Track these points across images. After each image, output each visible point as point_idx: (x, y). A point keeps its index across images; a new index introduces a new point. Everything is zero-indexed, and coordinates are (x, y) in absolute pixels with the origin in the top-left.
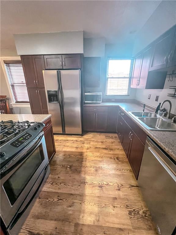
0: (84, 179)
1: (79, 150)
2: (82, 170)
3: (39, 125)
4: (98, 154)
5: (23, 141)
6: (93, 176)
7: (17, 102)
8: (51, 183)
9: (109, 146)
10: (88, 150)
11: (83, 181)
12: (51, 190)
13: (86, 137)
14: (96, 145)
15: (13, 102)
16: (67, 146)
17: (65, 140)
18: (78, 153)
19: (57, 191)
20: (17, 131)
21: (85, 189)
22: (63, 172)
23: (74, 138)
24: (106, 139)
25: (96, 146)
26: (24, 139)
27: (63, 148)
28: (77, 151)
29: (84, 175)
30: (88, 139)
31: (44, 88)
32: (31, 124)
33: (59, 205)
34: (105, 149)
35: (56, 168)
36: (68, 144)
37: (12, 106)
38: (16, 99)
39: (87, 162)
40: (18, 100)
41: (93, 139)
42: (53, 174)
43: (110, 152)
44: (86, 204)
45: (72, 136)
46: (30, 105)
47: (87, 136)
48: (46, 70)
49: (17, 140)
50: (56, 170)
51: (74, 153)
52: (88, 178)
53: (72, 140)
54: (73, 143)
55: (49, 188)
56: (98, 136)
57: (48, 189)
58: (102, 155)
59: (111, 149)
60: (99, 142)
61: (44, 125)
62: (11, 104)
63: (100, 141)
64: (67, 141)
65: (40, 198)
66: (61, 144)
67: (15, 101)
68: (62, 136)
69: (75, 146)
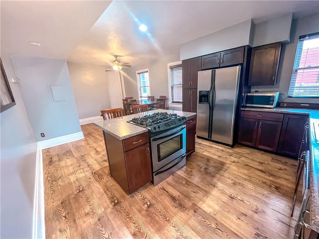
0: (216, 183)
1: (221, 159)
2: (216, 176)
3: (184, 118)
4: (246, 172)
5: (171, 125)
6: (227, 186)
7: (173, 102)
8: (184, 171)
9: (271, 170)
10: (233, 164)
11: (214, 184)
12: (182, 175)
13: (237, 150)
14: (248, 162)
15: (170, 102)
16: (209, 152)
17: (209, 146)
18: (219, 162)
19: (187, 178)
20: (169, 119)
21: (212, 190)
22: (196, 169)
23: (220, 147)
24: (271, 161)
25: (247, 164)
26: (171, 124)
27: (204, 152)
28: (219, 159)
29: (217, 181)
30: (240, 153)
31: (197, 88)
32: (178, 117)
33: (185, 186)
34: (261, 171)
35: (191, 164)
36: (211, 151)
37: (168, 105)
38: (173, 99)
39: (226, 172)
40: (174, 101)
41: (247, 156)
42: (187, 166)
43: (268, 177)
44: (209, 199)
45: (220, 144)
46: (182, 105)
47: (239, 150)
48: (202, 70)
49: (168, 123)
50: (191, 165)
51: (214, 160)
52: (220, 185)
53: (218, 149)
54: (217, 151)
55: (182, 174)
56: (259, 154)
57: (180, 174)
58: (252, 175)
59: (272, 175)
60: (255, 161)
61: (187, 119)
62: (168, 103)
63: (258, 161)
64: (211, 148)
65: (173, 176)
66: (203, 148)
67: (171, 101)
68: (208, 141)
69: (218, 155)
